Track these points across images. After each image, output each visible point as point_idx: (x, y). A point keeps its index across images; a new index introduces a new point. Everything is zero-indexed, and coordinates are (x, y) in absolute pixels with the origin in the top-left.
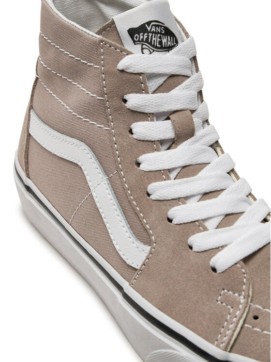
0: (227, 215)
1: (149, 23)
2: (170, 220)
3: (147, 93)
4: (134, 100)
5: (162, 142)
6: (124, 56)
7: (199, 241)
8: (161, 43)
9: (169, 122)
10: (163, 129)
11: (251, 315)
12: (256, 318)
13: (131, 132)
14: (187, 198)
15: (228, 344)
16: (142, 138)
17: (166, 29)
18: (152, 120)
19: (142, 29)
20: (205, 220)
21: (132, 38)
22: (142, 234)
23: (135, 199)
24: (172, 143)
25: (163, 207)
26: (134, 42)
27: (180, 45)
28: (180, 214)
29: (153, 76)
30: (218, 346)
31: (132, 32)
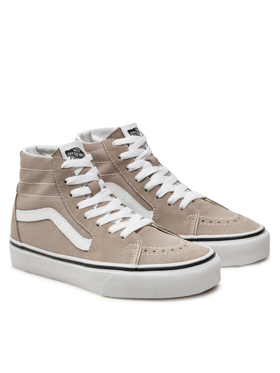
0: (124, 218)
1: (74, 149)
2: (98, 225)
3: (75, 175)
4: (70, 180)
5: (86, 196)
6: (63, 162)
7: (112, 229)
8: (79, 155)
9: (87, 187)
10: (86, 190)
11: (143, 251)
12: (146, 251)
13: (71, 195)
14: (104, 215)
15: (136, 261)
16: (77, 196)
17: (81, 151)
18: (79, 187)
19: (72, 150)
20: (114, 221)
21: (67, 154)
22: (87, 234)
23: (80, 222)
24: (92, 195)
25: (94, 221)
26: (68, 156)
27: (86, 156)
28: (101, 221)
29: (77, 168)
30: (132, 264)
31: (67, 152)
